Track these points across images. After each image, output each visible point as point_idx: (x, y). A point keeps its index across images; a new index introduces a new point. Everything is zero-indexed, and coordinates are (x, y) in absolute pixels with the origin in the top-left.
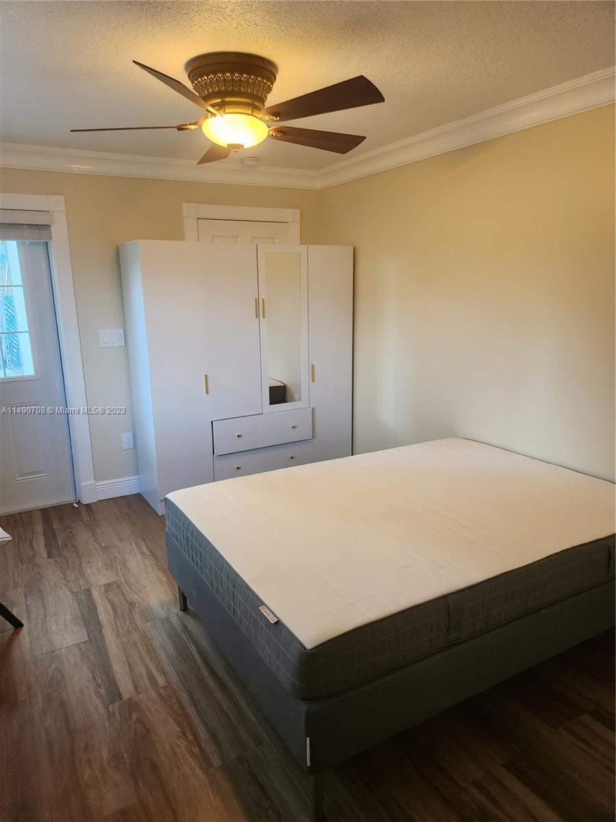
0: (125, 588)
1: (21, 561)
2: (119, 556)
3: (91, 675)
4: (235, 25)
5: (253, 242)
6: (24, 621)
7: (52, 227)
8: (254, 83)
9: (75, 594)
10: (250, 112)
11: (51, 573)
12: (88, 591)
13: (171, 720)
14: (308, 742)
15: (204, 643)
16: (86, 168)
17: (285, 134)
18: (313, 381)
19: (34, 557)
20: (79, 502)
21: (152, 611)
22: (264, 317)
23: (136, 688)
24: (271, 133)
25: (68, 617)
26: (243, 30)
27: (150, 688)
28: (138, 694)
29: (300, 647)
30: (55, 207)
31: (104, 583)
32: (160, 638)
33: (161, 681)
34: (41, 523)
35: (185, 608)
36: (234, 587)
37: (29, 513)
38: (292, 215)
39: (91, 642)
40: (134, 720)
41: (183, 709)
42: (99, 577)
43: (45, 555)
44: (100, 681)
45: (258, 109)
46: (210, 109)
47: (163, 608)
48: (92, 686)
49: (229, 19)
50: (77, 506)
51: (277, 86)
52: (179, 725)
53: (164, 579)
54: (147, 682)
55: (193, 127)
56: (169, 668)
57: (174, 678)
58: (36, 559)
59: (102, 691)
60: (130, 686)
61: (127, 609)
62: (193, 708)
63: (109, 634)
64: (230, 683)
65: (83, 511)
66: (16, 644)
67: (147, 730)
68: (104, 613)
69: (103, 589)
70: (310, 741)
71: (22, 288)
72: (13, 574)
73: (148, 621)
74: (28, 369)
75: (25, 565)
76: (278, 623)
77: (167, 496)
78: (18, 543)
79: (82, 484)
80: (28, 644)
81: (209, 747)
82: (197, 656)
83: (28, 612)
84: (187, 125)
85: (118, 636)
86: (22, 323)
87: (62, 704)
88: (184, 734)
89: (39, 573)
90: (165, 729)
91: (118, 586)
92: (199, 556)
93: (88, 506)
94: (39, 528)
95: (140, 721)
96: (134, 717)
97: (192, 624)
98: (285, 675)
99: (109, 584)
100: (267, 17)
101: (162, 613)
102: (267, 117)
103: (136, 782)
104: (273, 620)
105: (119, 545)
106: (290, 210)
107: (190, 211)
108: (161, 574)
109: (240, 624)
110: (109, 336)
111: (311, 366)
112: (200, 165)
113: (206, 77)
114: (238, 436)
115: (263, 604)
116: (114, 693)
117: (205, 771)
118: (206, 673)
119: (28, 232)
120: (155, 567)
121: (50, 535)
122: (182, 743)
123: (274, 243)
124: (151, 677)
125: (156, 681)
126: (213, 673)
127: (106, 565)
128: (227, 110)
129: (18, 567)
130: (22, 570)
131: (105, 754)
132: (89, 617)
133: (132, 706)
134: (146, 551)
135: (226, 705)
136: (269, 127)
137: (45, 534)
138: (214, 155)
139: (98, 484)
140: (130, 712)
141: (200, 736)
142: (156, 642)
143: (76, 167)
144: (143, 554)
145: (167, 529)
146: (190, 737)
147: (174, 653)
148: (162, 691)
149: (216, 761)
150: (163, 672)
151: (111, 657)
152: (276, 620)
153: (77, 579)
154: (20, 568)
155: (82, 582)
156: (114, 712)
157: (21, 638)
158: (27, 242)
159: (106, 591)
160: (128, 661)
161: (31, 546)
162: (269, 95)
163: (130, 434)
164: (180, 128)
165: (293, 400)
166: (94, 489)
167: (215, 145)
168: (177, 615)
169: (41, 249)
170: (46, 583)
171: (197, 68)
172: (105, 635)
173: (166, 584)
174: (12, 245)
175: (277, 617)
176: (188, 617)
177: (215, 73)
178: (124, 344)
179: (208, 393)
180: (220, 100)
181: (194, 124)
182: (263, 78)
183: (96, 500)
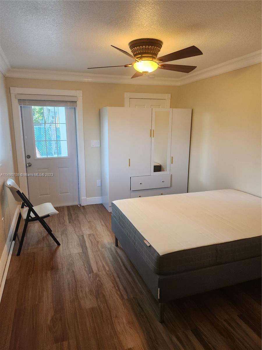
0: (96, 236)
1: (60, 223)
2: (94, 225)
3: (83, 264)
4: (147, 30)
5: (151, 107)
6: (61, 243)
7: (77, 102)
8: (154, 49)
9: (78, 236)
10: (151, 60)
11: (70, 229)
12: (83, 236)
13: (110, 282)
14: (159, 290)
15: (124, 258)
16: (90, 80)
17: (164, 67)
18: (172, 163)
19: (64, 222)
20: (80, 205)
21: (105, 245)
22: (153, 137)
23: (98, 270)
24: (159, 66)
25: (76, 243)
26: (150, 31)
27: (103, 270)
28: (99, 272)
29: (158, 255)
30: (79, 95)
31: (88, 233)
32: (107, 254)
33: (107, 269)
34: (67, 211)
35: (117, 245)
36: (135, 234)
37: (63, 207)
38: (168, 96)
39: (83, 253)
40: (97, 280)
41: (115, 279)
42: (87, 231)
43: (68, 222)
44: (86, 266)
45: (154, 58)
46: (137, 59)
47: (109, 244)
48: (83, 267)
49: (145, 28)
50: (79, 206)
51: (162, 49)
52: (113, 283)
53: (110, 234)
54: (102, 268)
55: (130, 66)
56: (110, 265)
57: (112, 269)
58: (65, 223)
59: (87, 269)
60: (96, 269)
61: (96, 243)
62: (118, 279)
63: (89, 251)
64: (132, 272)
65: (82, 208)
66: (58, 251)
67: (102, 284)
68: (88, 244)
69: (88, 236)
70: (160, 289)
71: (65, 124)
72: (57, 228)
73: (104, 248)
74: (65, 153)
75: (61, 225)
76: (150, 246)
77: (113, 202)
78: (59, 217)
79: (82, 198)
80: (62, 252)
81: (124, 293)
82: (121, 262)
83: (62, 241)
84: (128, 65)
85: (93, 251)
86: (64, 137)
87: (73, 272)
88: (115, 287)
89: (66, 228)
90: (108, 285)
91: (93, 235)
92: (123, 224)
93: (83, 206)
94: (66, 213)
95: (100, 281)
96: (97, 279)
97: (119, 251)
98: (152, 265)
99: (90, 234)
100: (159, 26)
101: (109, 246)
102: (158, 61)
103: (97, 300)
104: (148, 245)
105: (94, 221)
106: (167, 94)
107: (127, 95)
108: (109, 233)
109: (137, 248)
110: (95, 143)
111: (171, 157)
112: (132, 79)
113: (136, 48)
114: (141, 184)
115: (145, 239)
116: (91, 271)
117: (122, 300)
118: (123, 268)
119: (69, 104)
120: (107, 230)
121: (70, 215)
122: (114, 290)
123: (159, 108)
124: (104, 267)
125: (105, 269)
126: (126, 268)
127: (89, 227)
128: (143, 59)
129: (59, 225)
130: (60, 226)
131: (87, 290)
132: (83, 245)
133: (97, 275)
134: (103, 224)
135: (130, 280)
136: (158, 64)
137: (68, 215)
138: (137, 75)
139: (87, 198)
140: (96, 277)
141: (120, 288)
142: (106, 256)
143: (86, 80)
144: (102, 225)
145: (112, 215)
146: (117, 288)
147: (112, 260)
148: (107, 272)
149: (126, 297)
150: (108, 266)
151: (90, 258)
152: (150, 245)
153: (79, 231)
154: (59, 226)
155: (81, 232)
156: (91, 276)
157: (60, 249)
158: (68, 107)
159: (89, 236)
160: (96, 261)
161: (63, 218)
162: (159, 52)
163: (100, 181)
164: (125, 66)
165: (164, 171)
166: (86, 200)
167: (137, 72)
168: (114, 247)
169: (73, 110)
170: (68, 232)
171: (132, 45)
172: (88, 251)
173: (110, 236)
174: (63, 108)
175: (150, 244)
176: (118, 249)
177: (139, 46)
178: (99, 146)
179: (129, 166)
180: (140, 56)
181: (131, 64)
182: (157, 47)
183: (86, 205)
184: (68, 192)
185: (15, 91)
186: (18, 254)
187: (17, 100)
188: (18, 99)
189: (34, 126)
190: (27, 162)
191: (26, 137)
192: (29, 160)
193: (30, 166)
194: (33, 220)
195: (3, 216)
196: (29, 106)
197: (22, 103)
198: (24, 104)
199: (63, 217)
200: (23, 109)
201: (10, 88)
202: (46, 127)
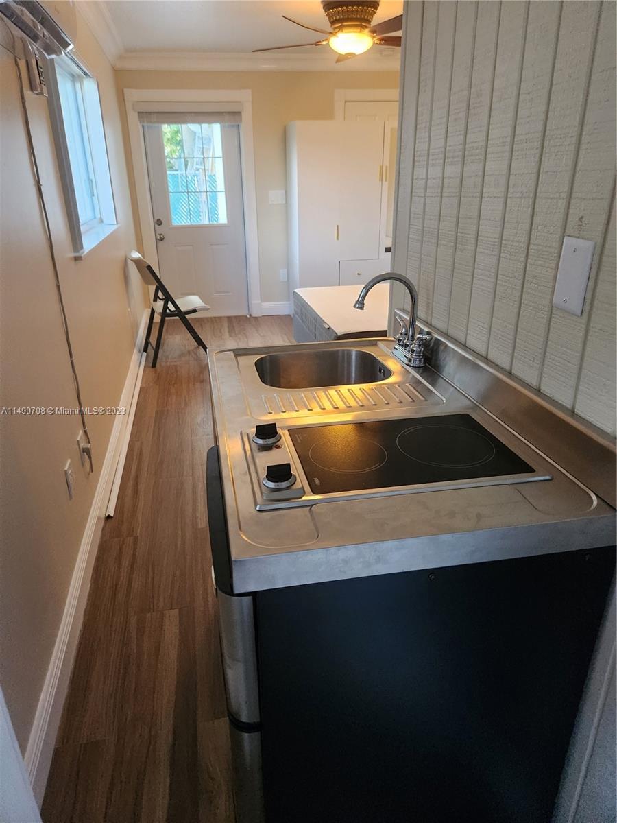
1: (215, 337)
7: (243, 114)
8: (362, 11)
10: (359, 30)
17: (387, 42)
19: (222, 336)
20: (250, 315)
22: (386, 180)
24: (376, 42)
29: (335, 335)
30: (243, 97)
34: (226, 322)
43: (227, 335)
45: (364, 27)
46: (334, 31)
50: (249, 317)
51: (380, 10)
55: (324, 43)
65: (253, 320)
71: (221, 159)
74: (223, 218)
76: (329, 328)
78: (213, 330)
79: (253, 303)
84: (320, 42)
86: (221, 184)
89: (224, 342)
93: (256, 318)
107: (339, 95)
110: (275, 196)
114: (358, 274)
119: (227, 117)
121: (231, 328)
129: (213, 339)
130: (215, 340)
136: (374, 38)
139: (263, 304)
143: (259, 67)
158: (226, 124)
162: (374, 17)
163: (286, 270)
164: (316, 44)
166: (260, 308)
167: (338, 53)
169: (235, 130)
171: (327, 5)
174: (217, 128)
177: (337, 7)
178: (284, 202)
179: (338, 239)
180: (340, 25)
181: (326, 40)
182: (368, 7)
183: (260, 315)
184: (227, 292)
185: (132, 95)
186: (154, 366)
187: (136, 114)
188: (139, 113)
189: (168, 172)
190: (158, 232)
191: (153, 185)
192: (160, 229)
193: (162, 239)
194: (172, 314)
195: (129, 307)
196: (156, 125)
197: (145, 120)
198: (148, 122)
199: (220, 330)
200: (146, 129)
201: (123, 91)
202: (188, 175)
